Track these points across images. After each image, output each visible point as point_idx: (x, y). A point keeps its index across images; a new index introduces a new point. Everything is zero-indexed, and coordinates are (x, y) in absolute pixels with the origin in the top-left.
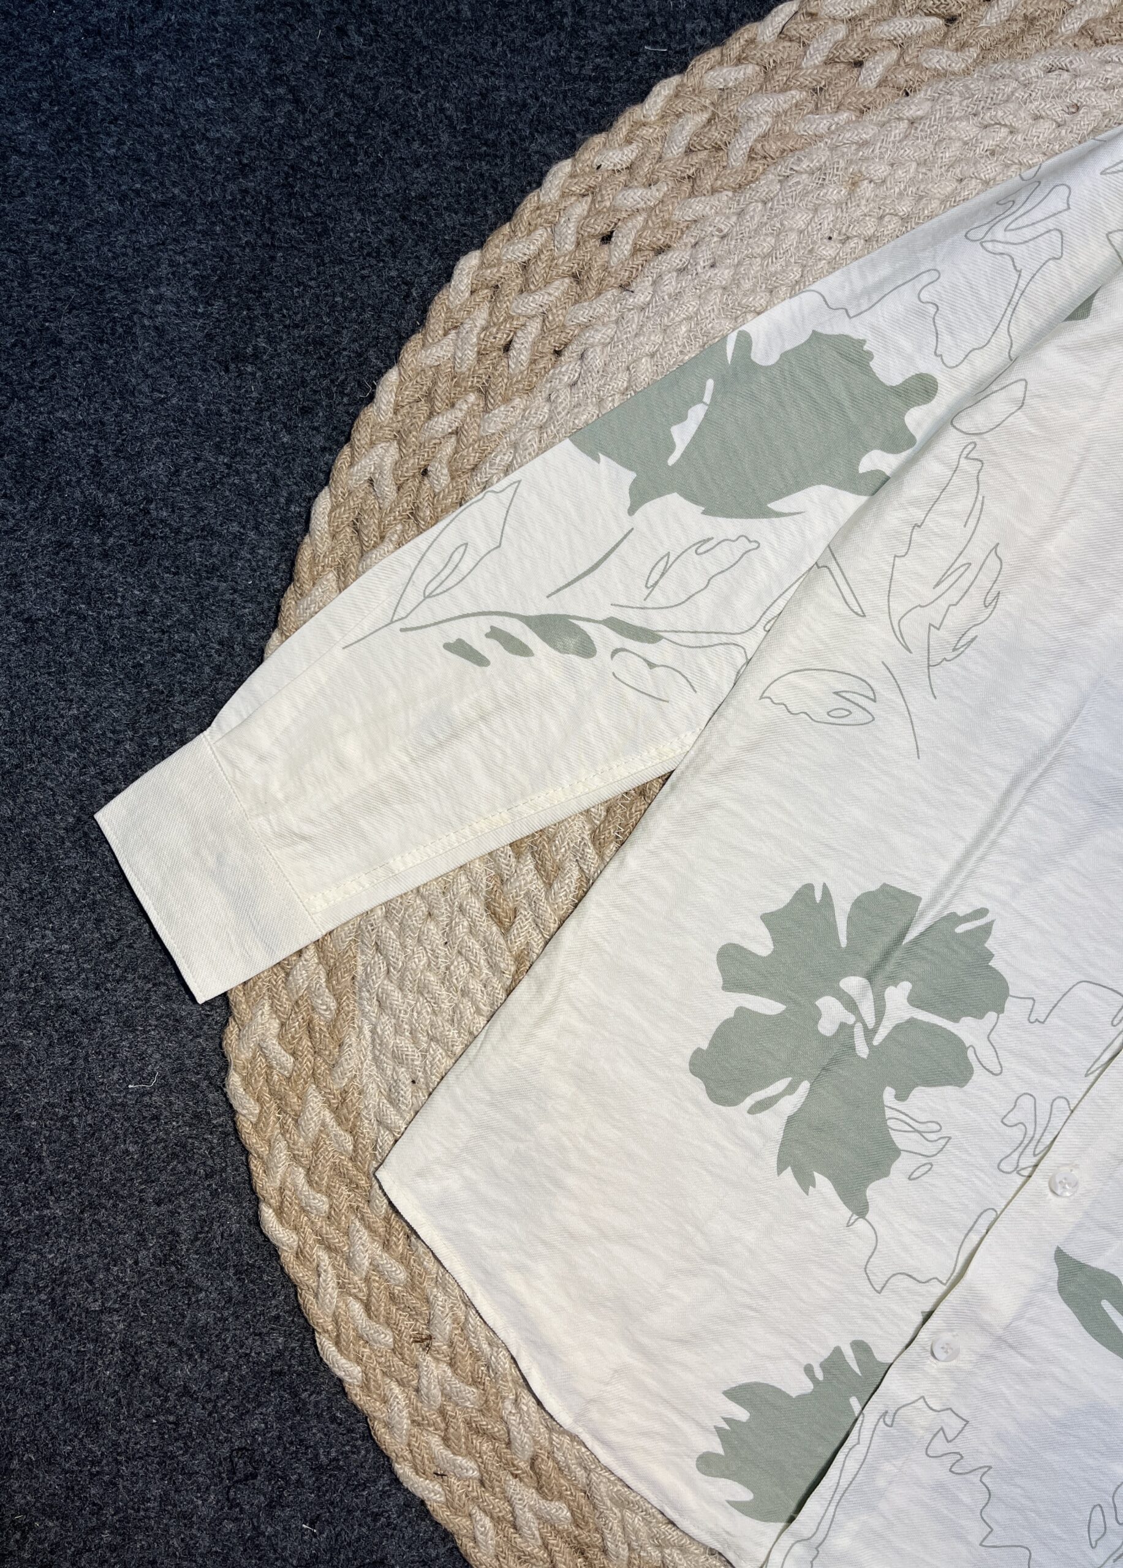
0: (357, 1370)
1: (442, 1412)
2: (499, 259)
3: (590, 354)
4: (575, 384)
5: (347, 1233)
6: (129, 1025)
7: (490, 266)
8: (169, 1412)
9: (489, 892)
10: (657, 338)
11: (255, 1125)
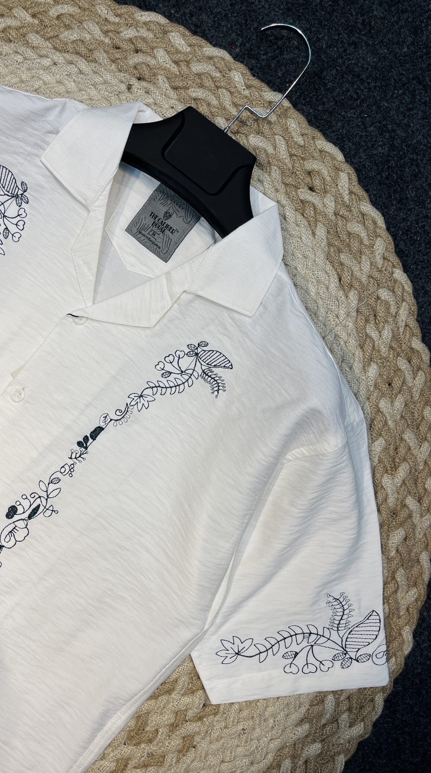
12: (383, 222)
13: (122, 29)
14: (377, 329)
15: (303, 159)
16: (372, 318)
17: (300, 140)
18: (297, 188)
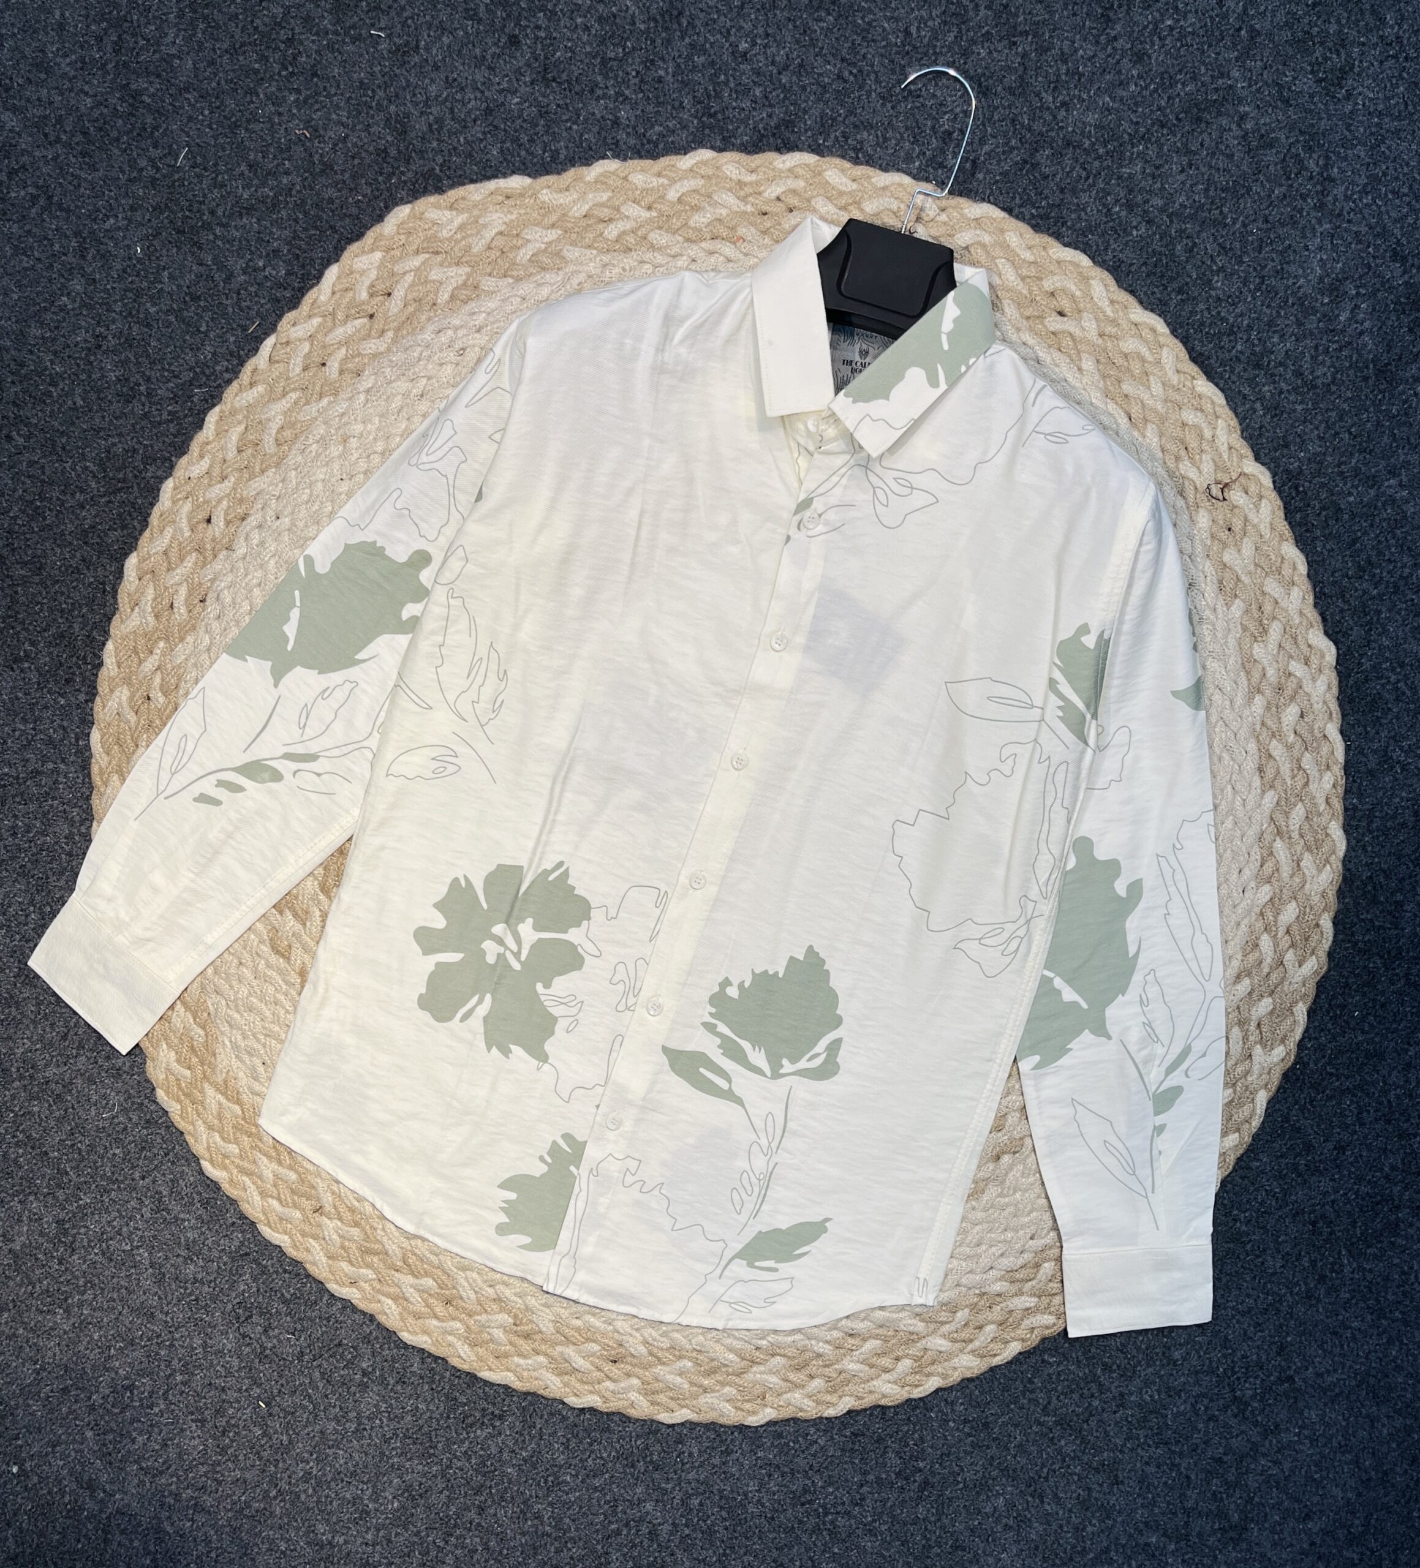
0: (286, 1237)
1: (343, 1247)
2: (148, 553)
3: (221, 596)
4: (219, 617)
5: (254, 1162)
6: (91, 1081)
7: (145, 560)
8: (190, 1294)
9: (271, 940)
10: (259, 574)
11: (181, 1116)
12: (1165, 326)
13: (762, 188)
14: (1194, 464)
15: (1040, 279)
16: (1183, 453)
17: (1027, 255)
18: (1041, 318)
